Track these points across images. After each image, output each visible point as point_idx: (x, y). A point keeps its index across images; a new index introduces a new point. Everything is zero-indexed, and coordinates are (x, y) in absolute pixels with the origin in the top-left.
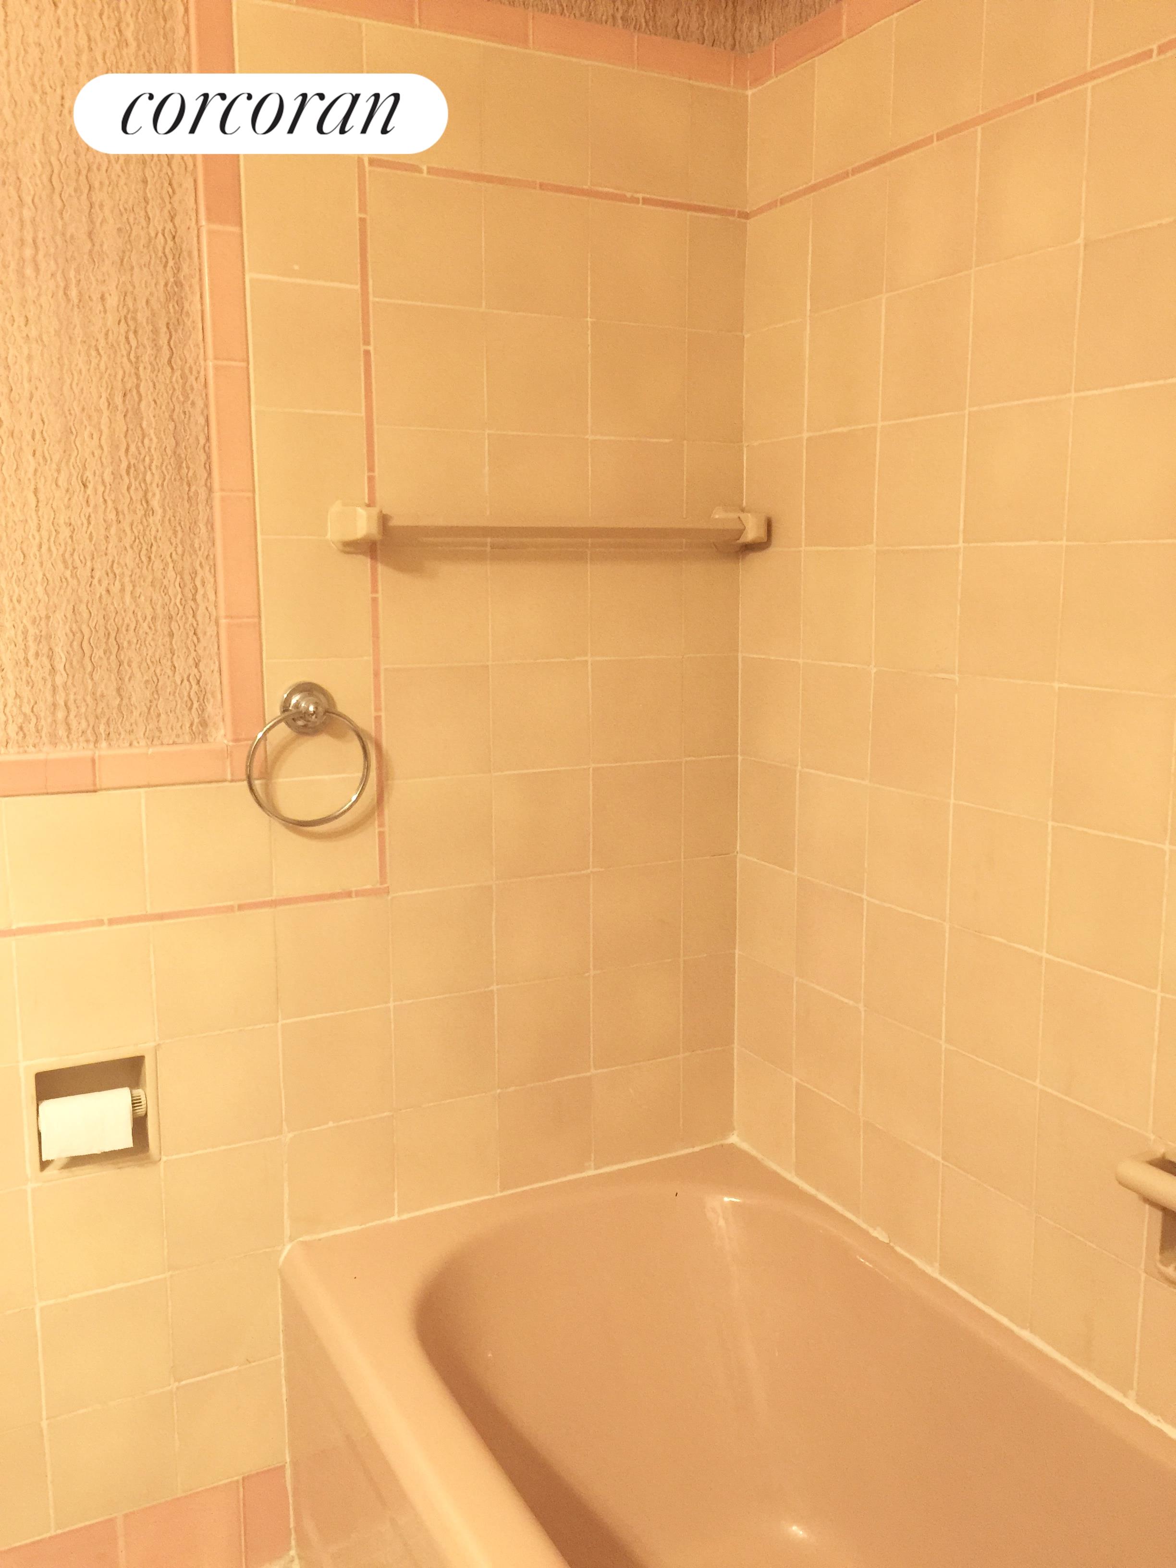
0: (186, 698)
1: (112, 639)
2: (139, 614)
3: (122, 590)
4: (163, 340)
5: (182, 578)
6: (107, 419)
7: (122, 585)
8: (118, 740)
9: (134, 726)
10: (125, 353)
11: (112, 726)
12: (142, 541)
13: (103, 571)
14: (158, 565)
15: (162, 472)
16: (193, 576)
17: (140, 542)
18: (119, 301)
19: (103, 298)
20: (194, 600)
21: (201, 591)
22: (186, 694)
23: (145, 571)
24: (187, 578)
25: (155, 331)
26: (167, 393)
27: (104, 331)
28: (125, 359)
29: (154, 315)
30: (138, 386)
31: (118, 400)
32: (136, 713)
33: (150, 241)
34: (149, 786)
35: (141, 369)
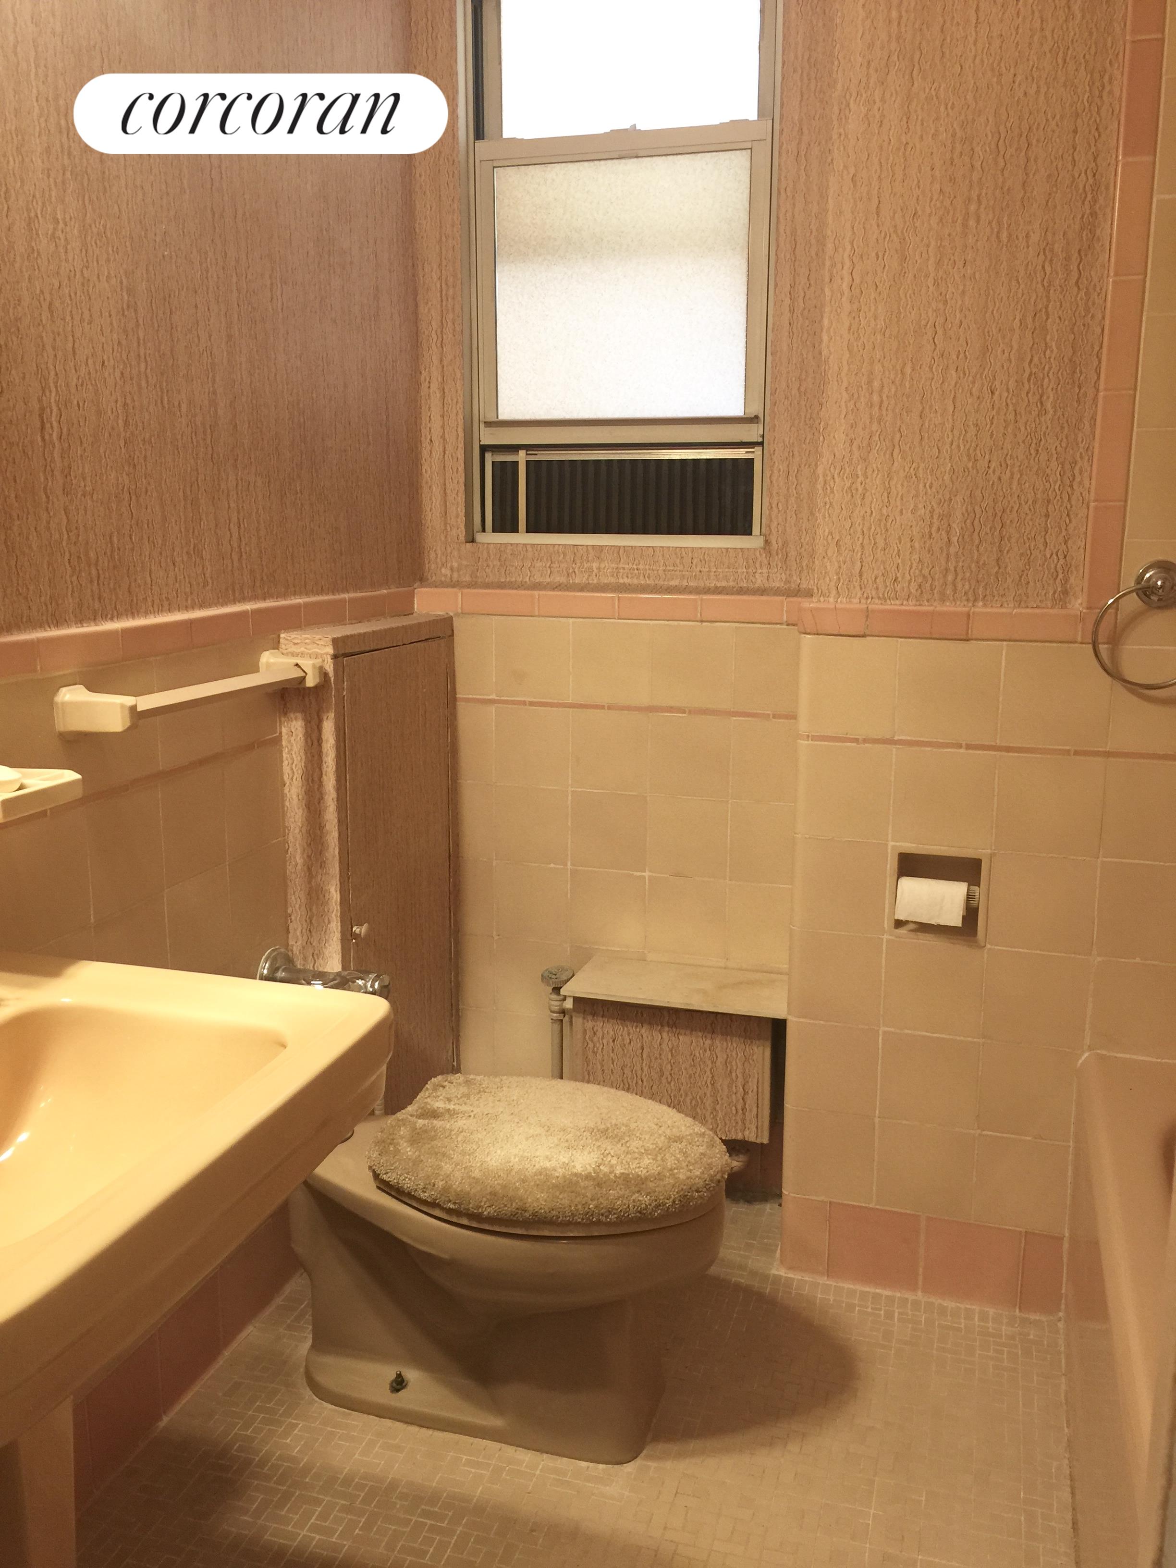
0: (1052, 570)
1: (998, 518)
2: (1023, 497)
3: (1012, 477)
4: (1073, 267)
5: (1062, 468)
6: (1018, 336)
7: (1012, 474)
8: (991, 601)
9: (1006, 590)
10: (1039, 280)
11: (989, 590)
12: (1034, 438)
13: (998, 463)
14: (1043, 456)
15: (1058, 377)
16: (1073, 465)
17: (1031, 438)
18: (1041, 236)
19: (1027, 236)
20: (1071, 486)
21: (1078, 479)
22: (1053, 566)
23: (1032, 461)
24: (1067, 467)
25: (1068, 259)
26: (1071, 309)
27: (1025, 263)
28: (1039, 286)
29: (1068, 244)
30: (1047, 307)
31: (1029, 320)
32: (1009, 580)
33: (1073, 182)
34: (1010, 640)
35: (1051, 292)
